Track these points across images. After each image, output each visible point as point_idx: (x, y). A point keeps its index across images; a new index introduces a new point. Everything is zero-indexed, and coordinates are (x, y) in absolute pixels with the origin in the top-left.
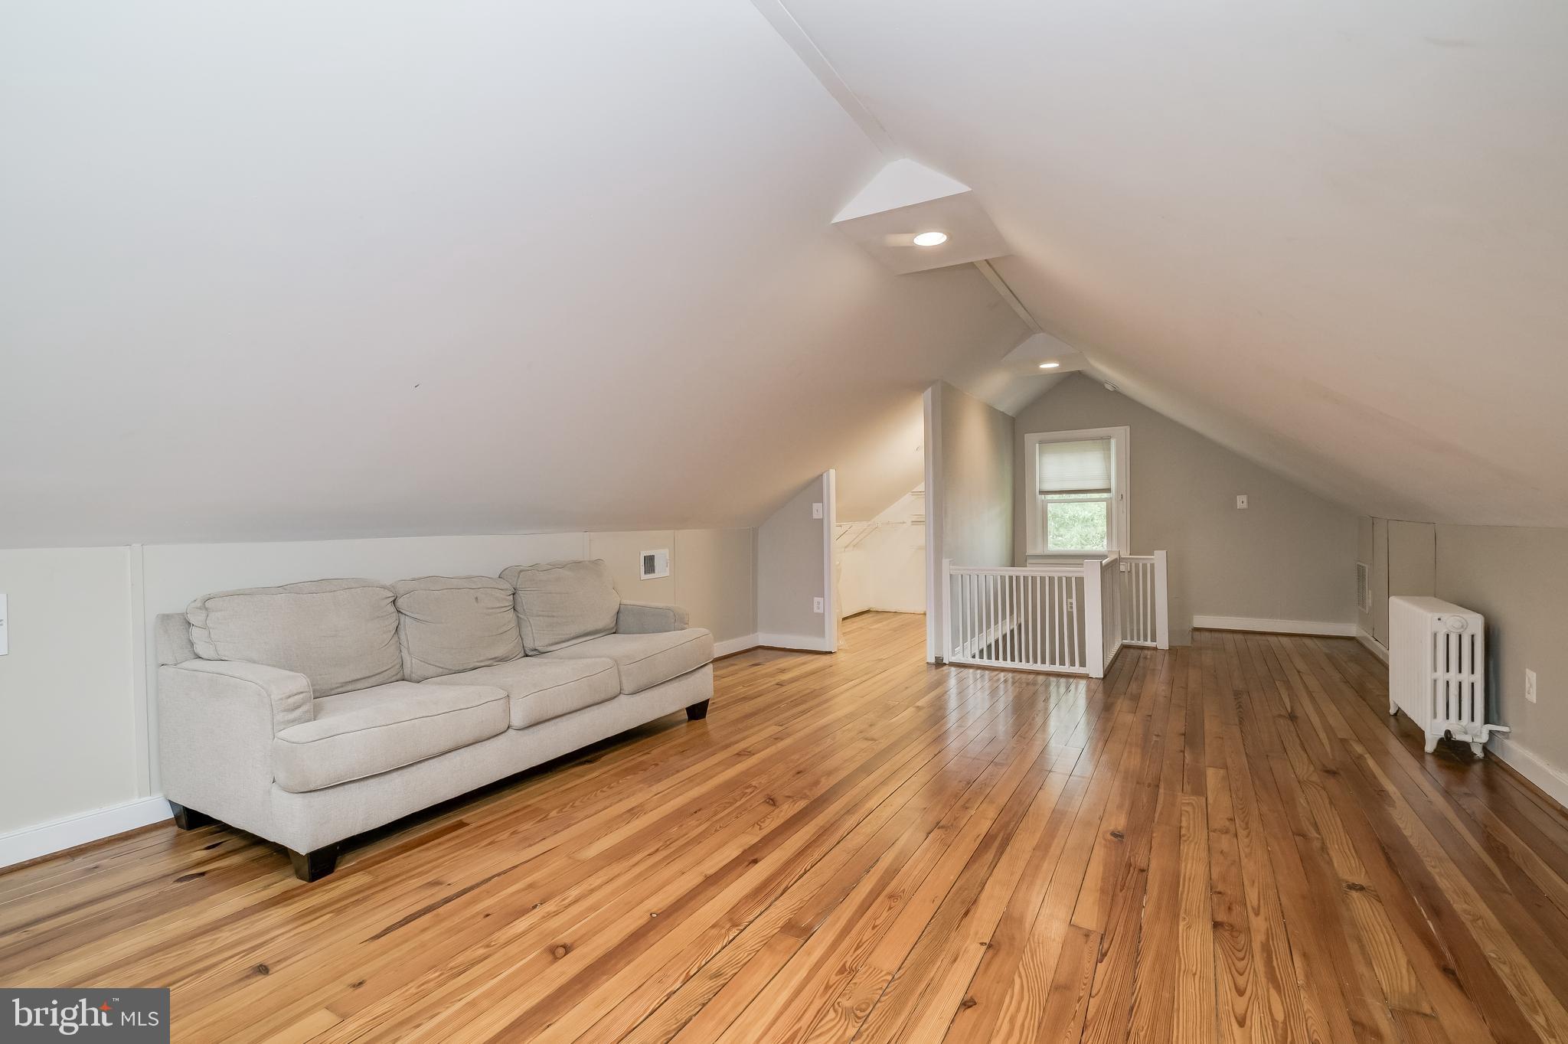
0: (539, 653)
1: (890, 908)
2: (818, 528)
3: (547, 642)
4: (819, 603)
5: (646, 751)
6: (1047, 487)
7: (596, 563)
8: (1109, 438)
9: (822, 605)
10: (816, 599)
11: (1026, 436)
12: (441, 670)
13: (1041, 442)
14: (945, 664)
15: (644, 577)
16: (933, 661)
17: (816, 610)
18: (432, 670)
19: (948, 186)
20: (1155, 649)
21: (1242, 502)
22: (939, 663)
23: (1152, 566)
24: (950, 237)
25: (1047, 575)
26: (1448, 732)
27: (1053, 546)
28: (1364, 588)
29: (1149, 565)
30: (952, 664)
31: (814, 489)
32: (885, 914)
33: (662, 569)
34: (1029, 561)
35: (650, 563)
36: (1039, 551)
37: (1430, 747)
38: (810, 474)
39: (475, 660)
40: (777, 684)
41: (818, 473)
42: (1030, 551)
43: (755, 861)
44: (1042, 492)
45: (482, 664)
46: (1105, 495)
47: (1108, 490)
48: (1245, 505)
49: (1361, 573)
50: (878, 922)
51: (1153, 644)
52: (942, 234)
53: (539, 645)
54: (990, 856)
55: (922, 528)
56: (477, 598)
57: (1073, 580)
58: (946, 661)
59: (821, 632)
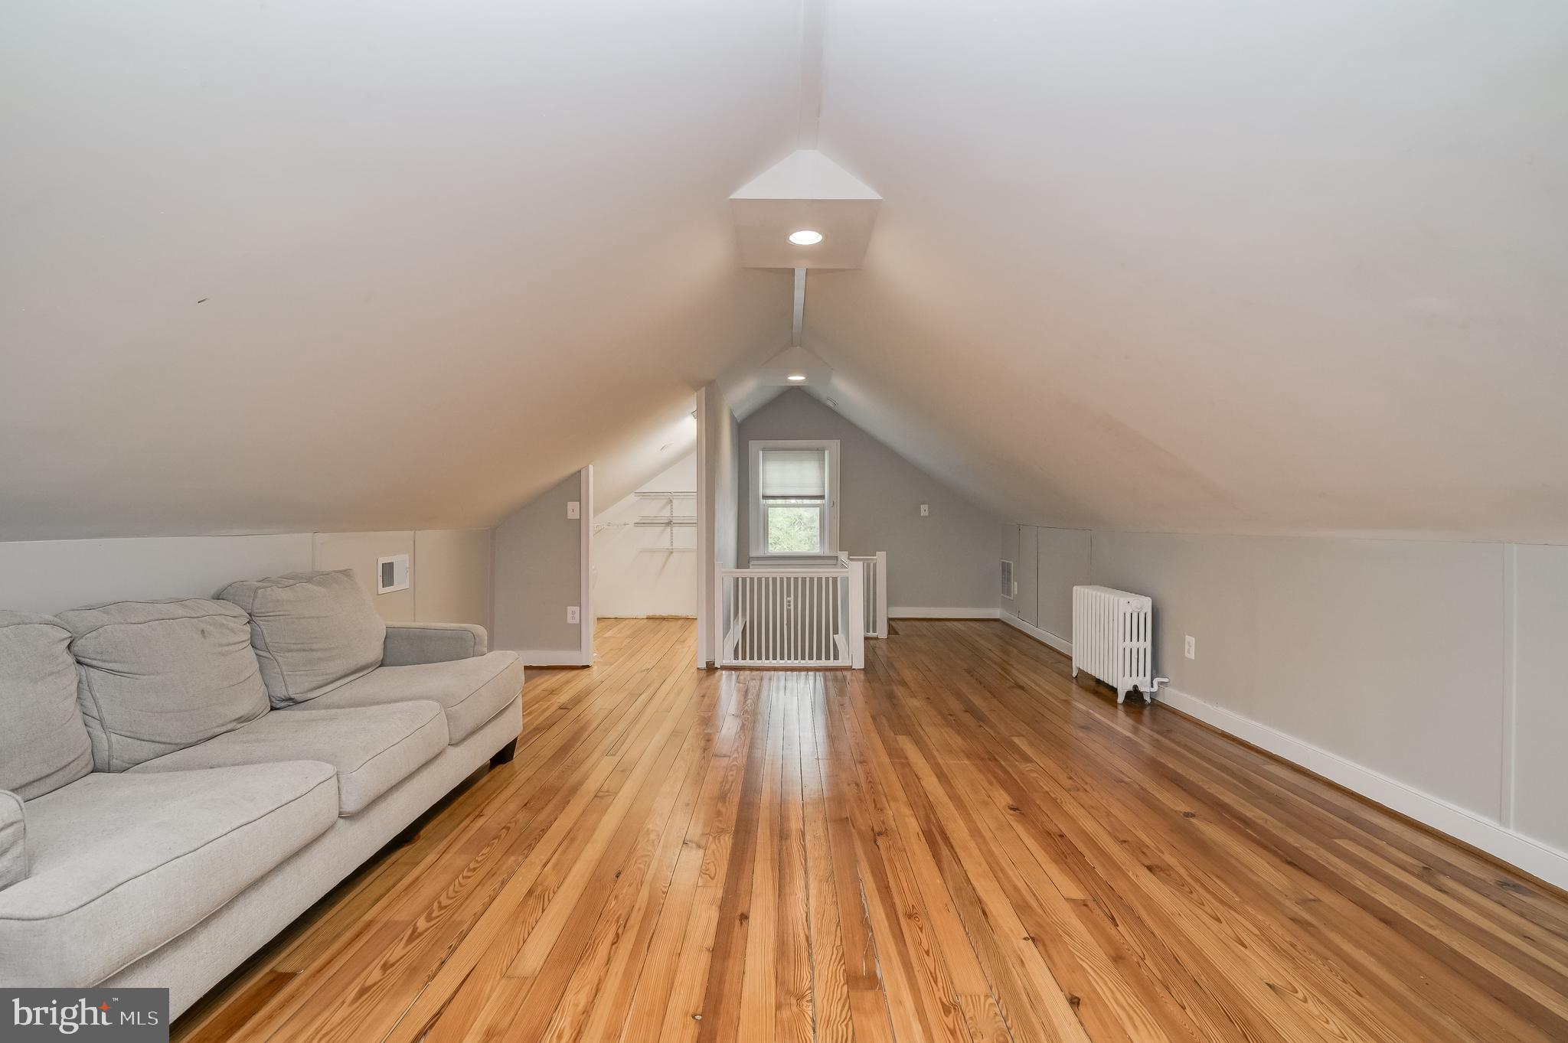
0: (292, 702)
1: (921, 929)
2: (576, 531)
3: (307, 686)
4: (574, 613)
5: (477, 813)
6: (769, 492)
7: (346, 573)
8: (823, 450)
9: (577, 616)
10: (570, 609)
11: (751, 443)
12: (162, 746)
13: (764, 450)
14: (717, 668)
15: (382, 590)
16: (704, 666)
17: (570, 621)
18: (147, 748)
19: (855, 188)
20: (877, 638)
21: (924, 510)
22: (711, 668)
23: (875, 565)
24: (826, 238)
25: (771, 576)
26: (1135, 687)
27: (773, 549)
28: (1009, 580)
29: (872, 565)
30: (724, 668)
31: (573, 486)
32: (923, 936)
33: (401, 581)
34: (752, 563)
35: (388, 570)
36: (761, 553)
37: (1121, 699)
38: (568, 470)
39: (215, 725)
40: (560, 708)
41: (577, 468)
42: (753, 554)
43: (744, 917)
44: (765, 497)
45: (224, 729)
46: (818, 502)
47: (822, 497)
48: (927, 514)
49: (1006, 570)
50: (925, 946)
51: (875, 635)
52: (818, 234)
53: (293, 692)
54: (945, 851)
55: (693, 530)
56: (203, 632)
57: (839, 579)
58: (717, 665)
59: (577, 644)
